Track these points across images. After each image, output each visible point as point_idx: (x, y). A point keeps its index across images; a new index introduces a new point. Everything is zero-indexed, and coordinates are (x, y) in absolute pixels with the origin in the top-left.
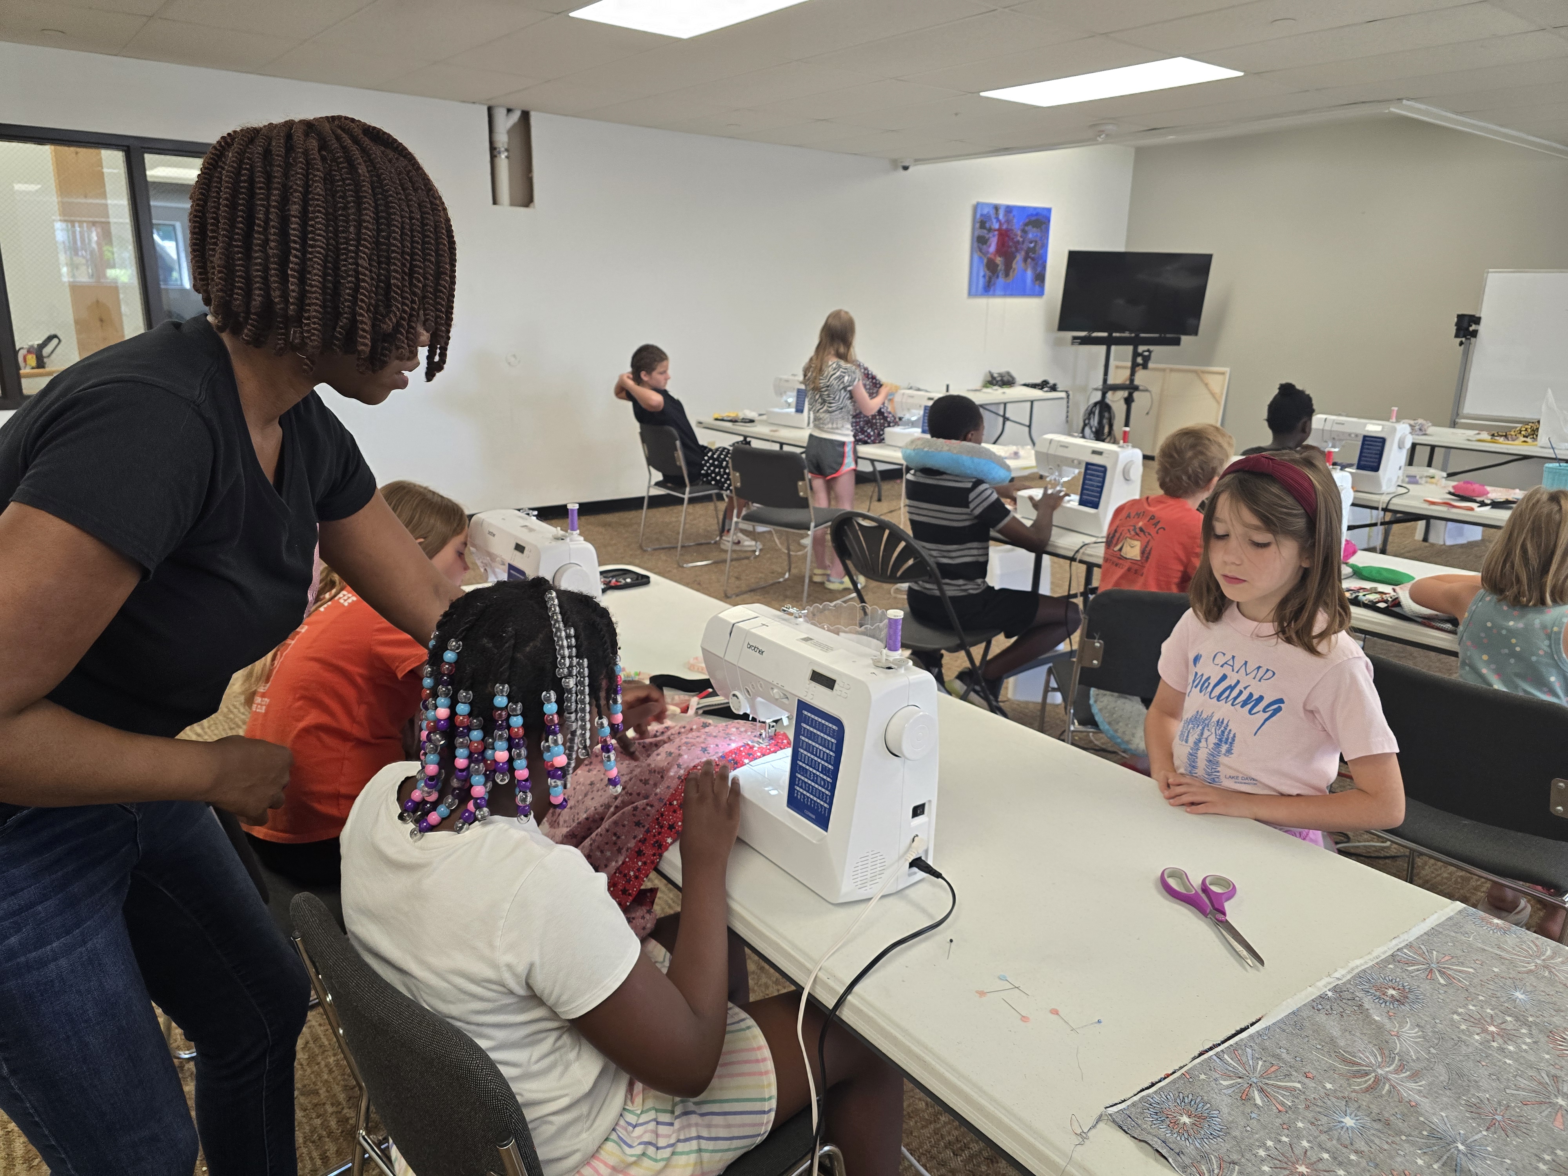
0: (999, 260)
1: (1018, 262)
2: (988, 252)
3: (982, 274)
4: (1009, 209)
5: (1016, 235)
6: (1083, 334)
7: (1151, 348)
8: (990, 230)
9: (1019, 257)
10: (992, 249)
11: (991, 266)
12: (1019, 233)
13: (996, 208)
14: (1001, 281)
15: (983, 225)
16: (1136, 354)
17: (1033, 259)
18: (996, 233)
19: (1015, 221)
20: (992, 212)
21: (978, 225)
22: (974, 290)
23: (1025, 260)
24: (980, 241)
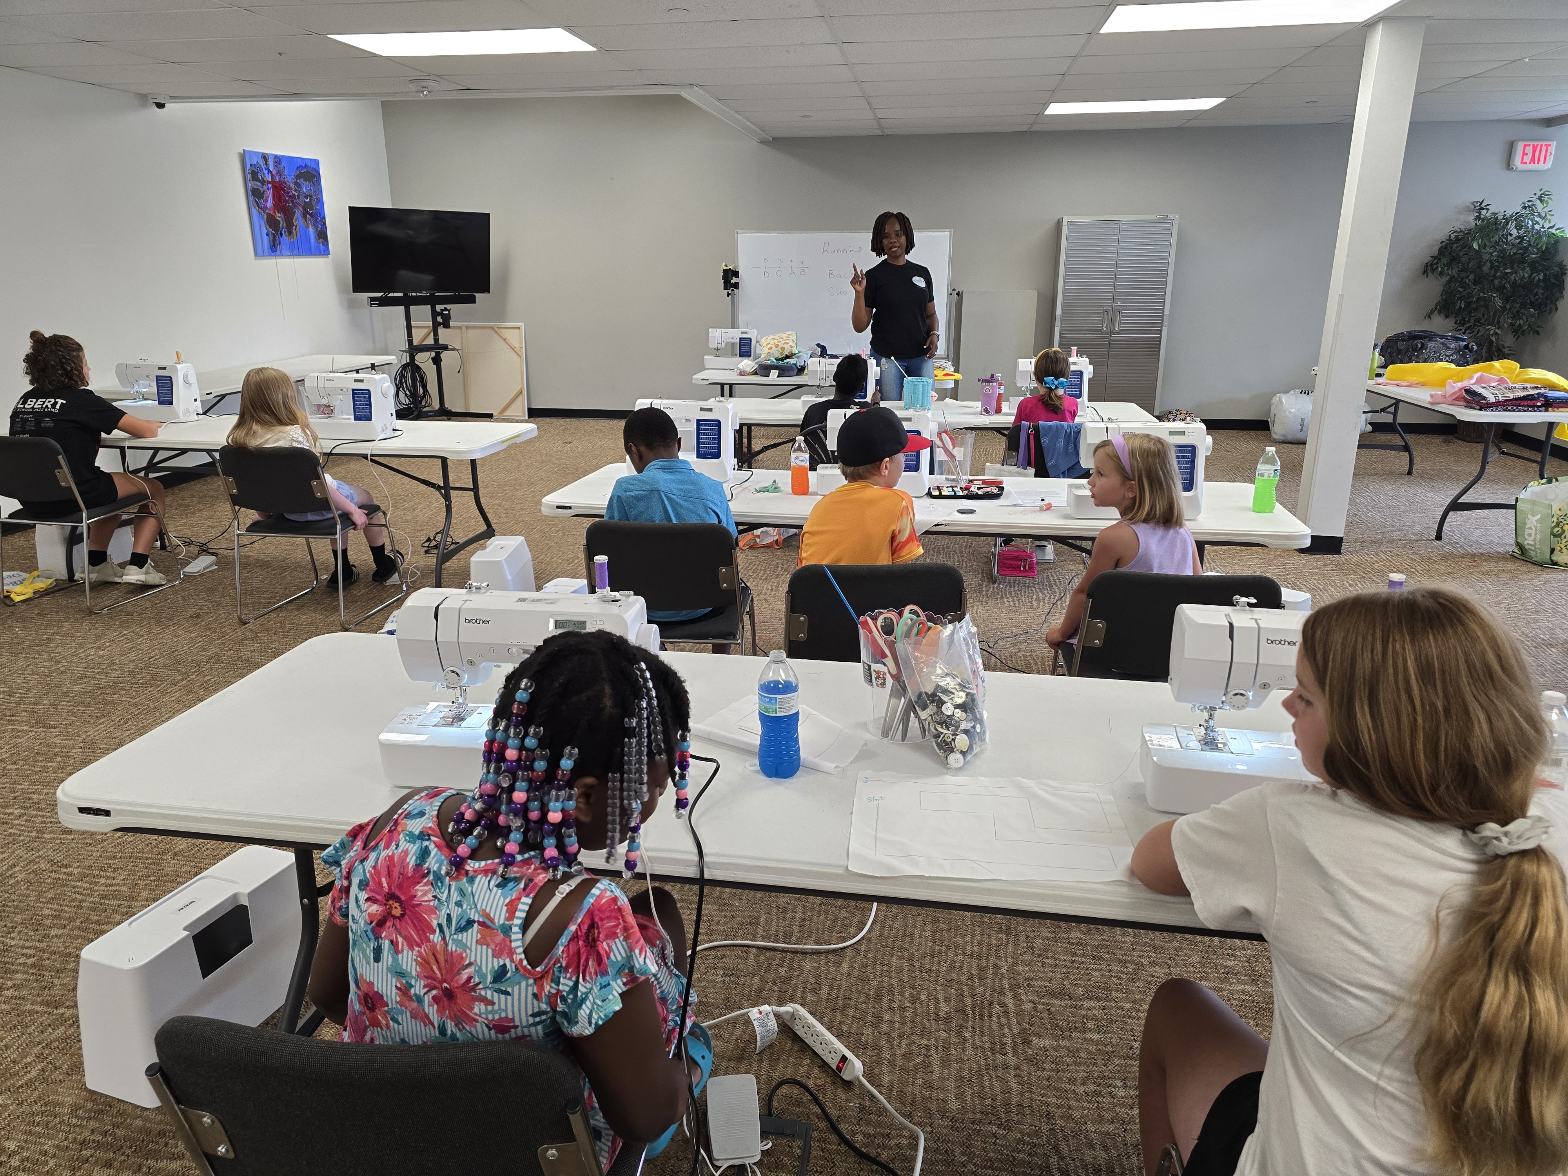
0: (279, 216)
1: (298, 219)
2: (266, 207)
3: (265, 231)
4: (278, 159)
5: (290, 188)
6: (379, 295)
7: (448, 306)
8: (263, 182)
9: (298, 213)
10: (270, 204)
11: (272, 222)
12: (292, 186)
13: (265, 157)
14: (285, 238)
15: (255, 176)
16: (435, 314)
17: (311, 215)
18: (270, 186)
19: (286, 172)
20: (262, 162)
21: (249, 177)
22: (260, 249)
23: (305, 217)
24: (255, 195)
